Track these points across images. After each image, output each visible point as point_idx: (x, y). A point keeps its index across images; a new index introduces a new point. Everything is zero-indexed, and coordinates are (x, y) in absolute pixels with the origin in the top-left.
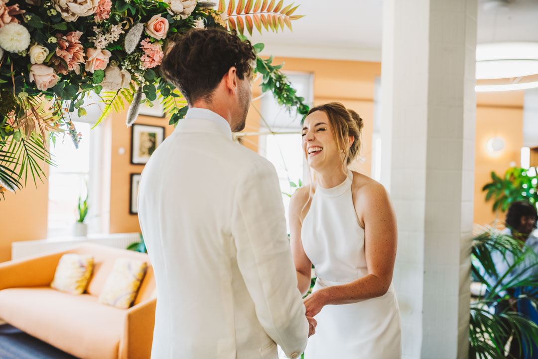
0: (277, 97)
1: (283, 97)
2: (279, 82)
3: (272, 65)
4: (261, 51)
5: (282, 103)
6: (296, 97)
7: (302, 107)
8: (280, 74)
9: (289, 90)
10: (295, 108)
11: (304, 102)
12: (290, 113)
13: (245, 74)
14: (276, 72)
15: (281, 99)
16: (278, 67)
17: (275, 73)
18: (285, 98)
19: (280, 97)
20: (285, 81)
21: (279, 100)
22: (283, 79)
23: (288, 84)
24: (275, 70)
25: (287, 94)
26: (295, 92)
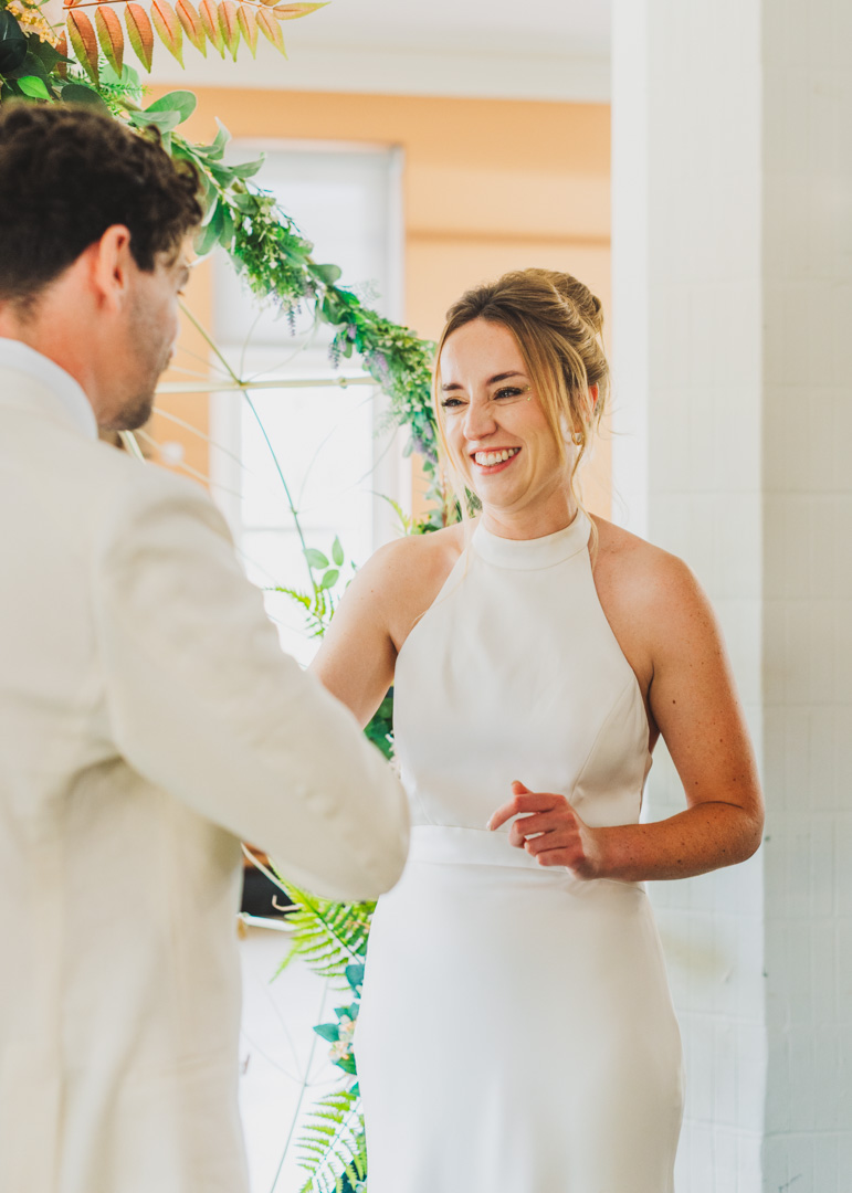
0: (245, 268)
1: (268, 267)
2: (251, 217)
3: (224, 163)
4: (184, 118)
5: (264, 288)
6: (312, 267)
7: (333, 299)
8: (253, 192)
9: (287, 244)
10: (307, 304)
11: (339, 284)
12: (292, 321)
13: (162, 257)
14: (240, 184)
15: (259, 274)
16: (249, 170)
17: (235, 187)
18: (273, 272)
19: (255, 270)
20: (272, 214)
21: (254, 279)
22: (263, 210)
23: (284, 224)
24: (236, 180)
25: (277, 260)
26: (310, 251)
